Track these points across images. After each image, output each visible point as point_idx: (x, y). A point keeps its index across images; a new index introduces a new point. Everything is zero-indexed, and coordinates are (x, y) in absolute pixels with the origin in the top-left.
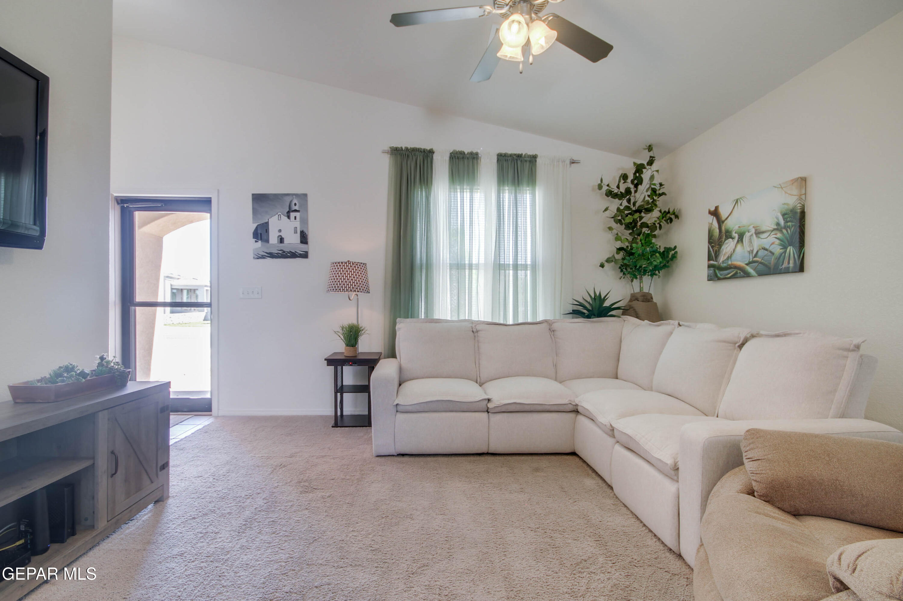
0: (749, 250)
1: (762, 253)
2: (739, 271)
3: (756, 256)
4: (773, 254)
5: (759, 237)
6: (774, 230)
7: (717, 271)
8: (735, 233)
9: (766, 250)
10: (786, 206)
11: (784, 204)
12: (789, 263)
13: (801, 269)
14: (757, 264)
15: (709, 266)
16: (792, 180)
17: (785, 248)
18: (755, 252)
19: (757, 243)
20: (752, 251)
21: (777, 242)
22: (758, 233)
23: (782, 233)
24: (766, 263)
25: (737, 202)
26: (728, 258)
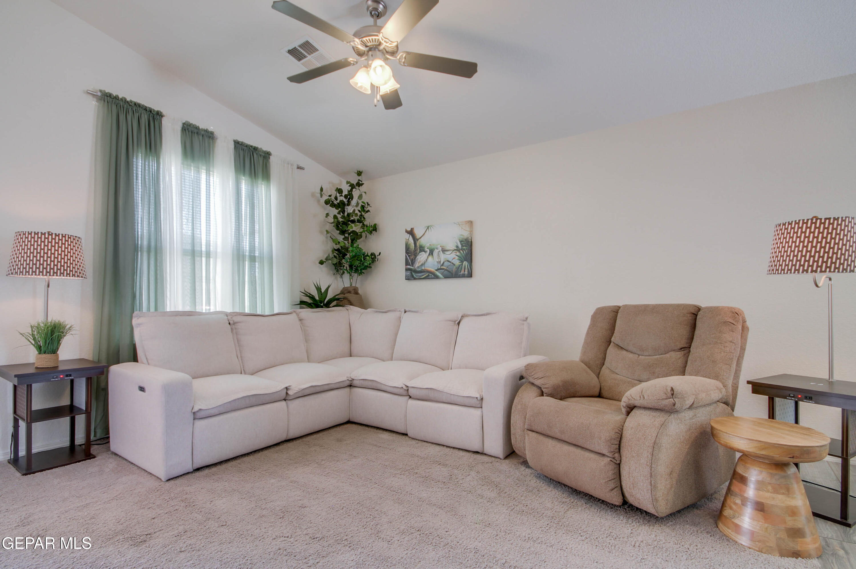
0: (438, 261)
1: (446, 264)
2: (430, 274)
3: (442, 265)
4: (454, 265)
5: (444, 253)
6: (455, 250)
7: (413, 273)
8: (427, 248)
9: (450, 262)
10: (462, 237)
11: (462, 235)
12: (465, 271)
13: (470, 275)
14: (443, 270)
15: (407, 270)
16: (466, 221)
17: (462, 262)
18: (442, 263)
19: (443, 257)
20: (440, 262)
21: (457, 258)
22: (444, 251)
23: (460, 252)
24: (450, 270)
25: (428, 228)
26: (422, 265)
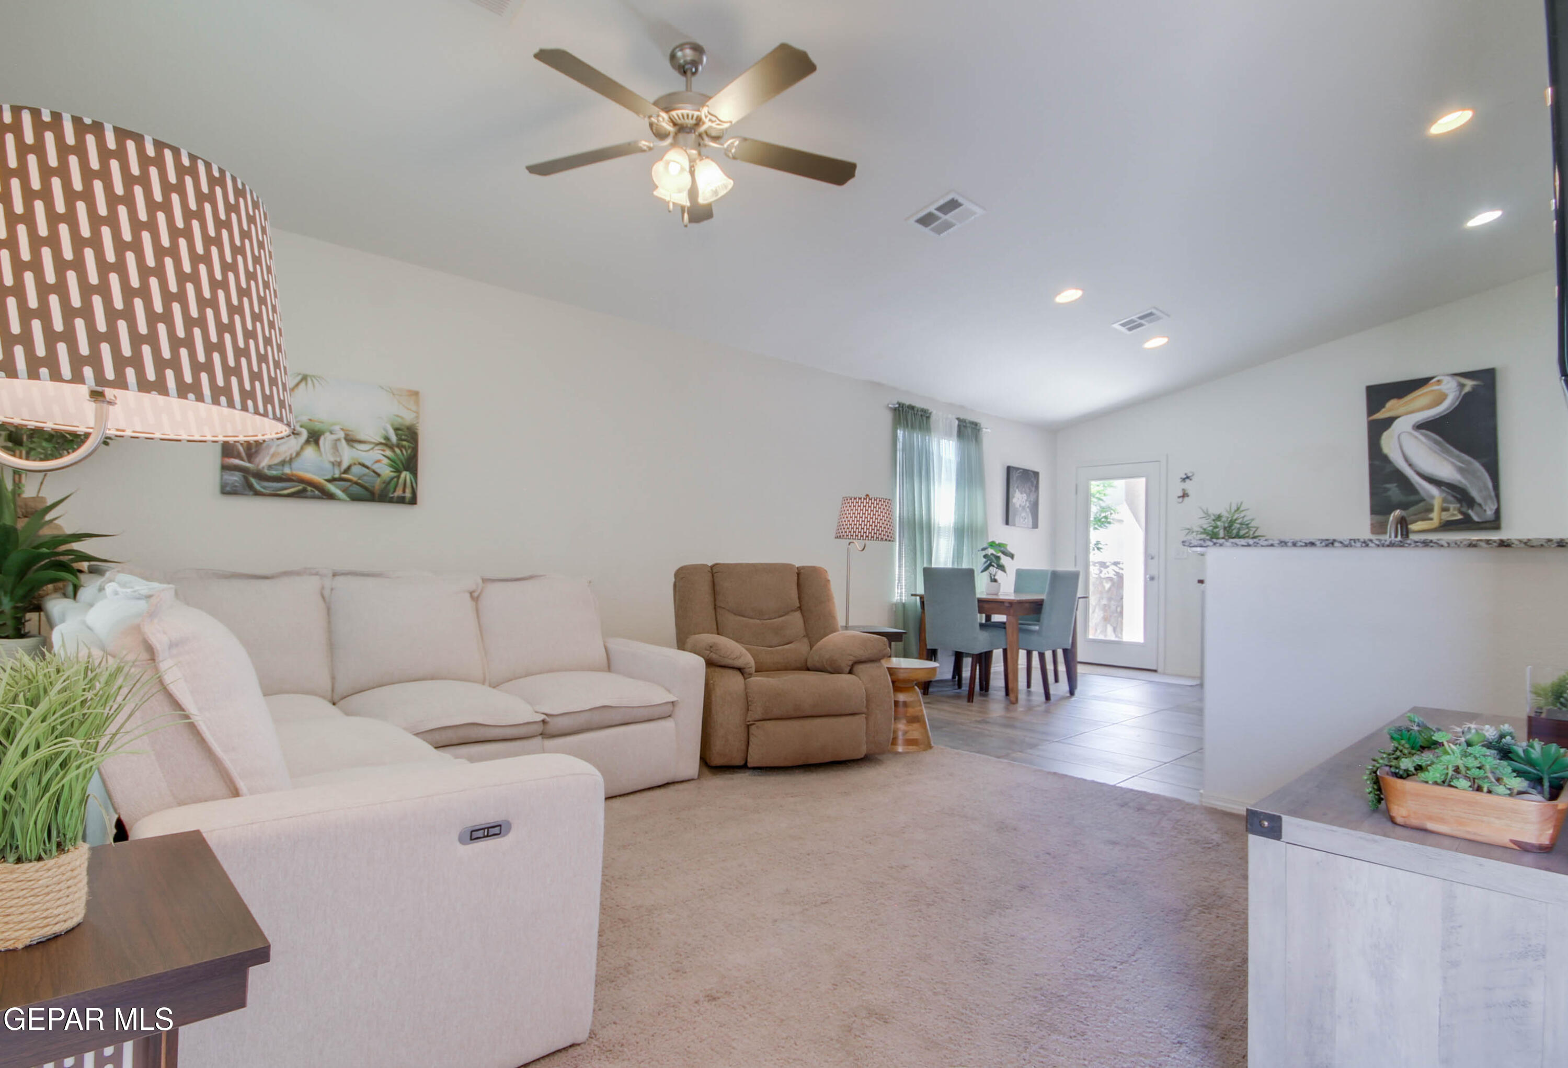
0: (332, 460)
1: (356, 470)
2: (310, 489)
3: (347, 470)
4: (377, 475)
6: (380, 444)
7: (250, 479)
8: (299, 428)
9: (366, 467)
10: (398, 419)
11: (399, 416)
12: (404, 491)
13: (414, 500)
14: (349, 483)
15: (227, 468)
17: (398, 471)
18: (344, 466)
19: (348, 454)
20: (339, 463)
21: (386, 461)
22: (351, 441)
23: (394, 451)
24: (367, 485)
25: (304, 379)
26: (283, 463)
